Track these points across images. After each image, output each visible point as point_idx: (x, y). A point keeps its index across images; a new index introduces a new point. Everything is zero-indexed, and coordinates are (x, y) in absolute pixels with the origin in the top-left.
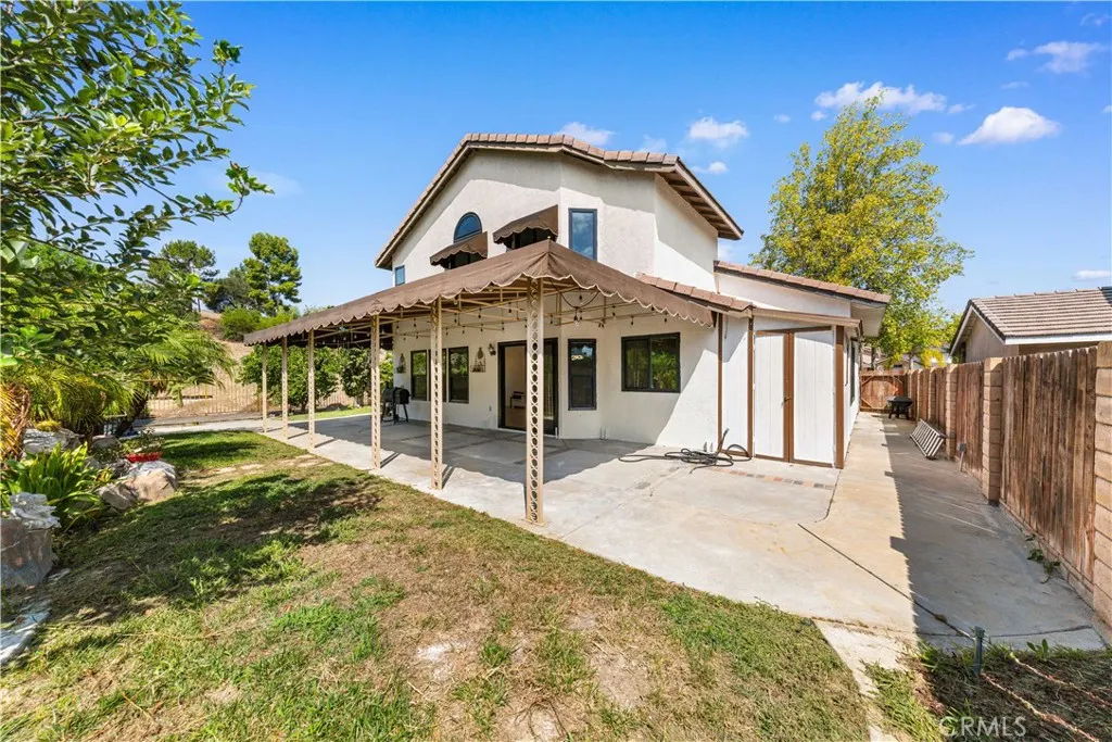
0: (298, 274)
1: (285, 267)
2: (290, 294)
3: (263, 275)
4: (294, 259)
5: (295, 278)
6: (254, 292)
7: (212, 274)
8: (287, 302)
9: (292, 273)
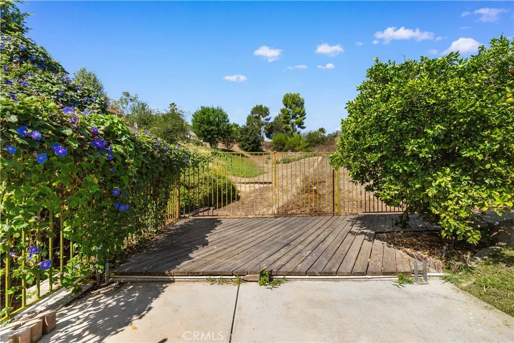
0: (304, 112)
1: (298, 109)
2: (300, 124)
3: (288, 116)
4: (302, 104)
5: (303, 115)
6: (284, 126)
7: (268, 120)
8: (299, 129)
9: (302, 112)
